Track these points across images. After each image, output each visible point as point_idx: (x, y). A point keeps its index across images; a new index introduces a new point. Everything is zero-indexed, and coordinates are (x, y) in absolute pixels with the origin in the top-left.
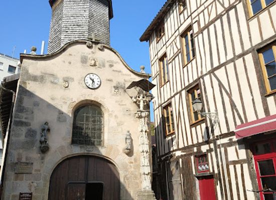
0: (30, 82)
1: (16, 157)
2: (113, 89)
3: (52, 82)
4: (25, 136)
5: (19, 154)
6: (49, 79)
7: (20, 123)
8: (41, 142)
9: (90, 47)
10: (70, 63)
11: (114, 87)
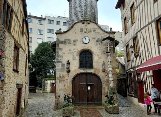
0: (60, 44)
1: (59, 75)
2: (96, 42)
3: (69, 43)
4: (61, 67)
5: (60, 74)
6: (67, 42)
7: (59, 62)
8: (67, 69)
9: (83, 23)
10: (75, 33)
11: (96, 41)
